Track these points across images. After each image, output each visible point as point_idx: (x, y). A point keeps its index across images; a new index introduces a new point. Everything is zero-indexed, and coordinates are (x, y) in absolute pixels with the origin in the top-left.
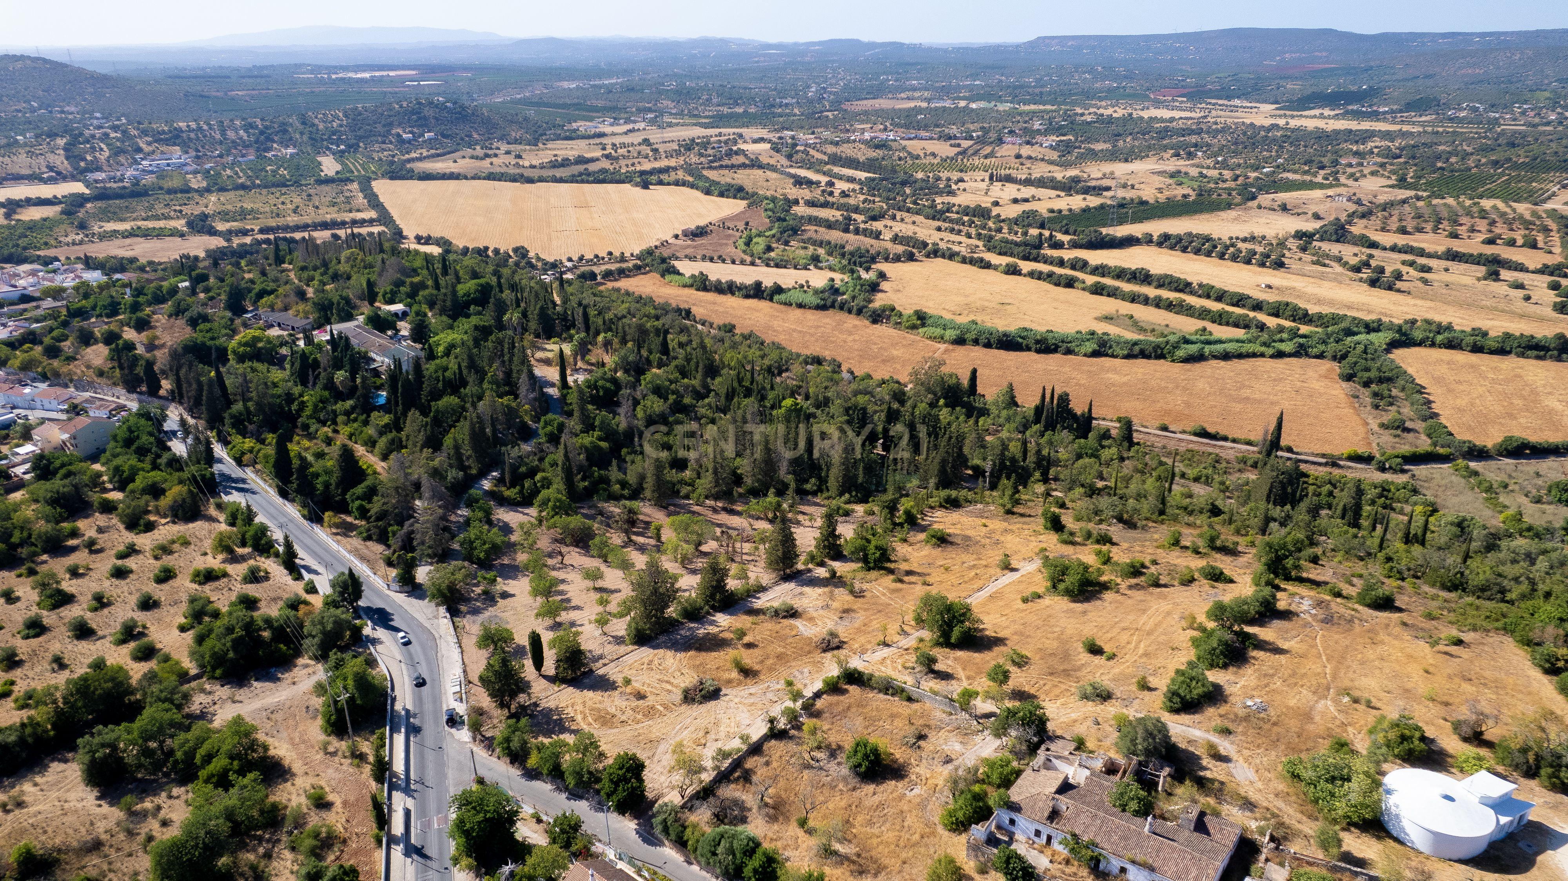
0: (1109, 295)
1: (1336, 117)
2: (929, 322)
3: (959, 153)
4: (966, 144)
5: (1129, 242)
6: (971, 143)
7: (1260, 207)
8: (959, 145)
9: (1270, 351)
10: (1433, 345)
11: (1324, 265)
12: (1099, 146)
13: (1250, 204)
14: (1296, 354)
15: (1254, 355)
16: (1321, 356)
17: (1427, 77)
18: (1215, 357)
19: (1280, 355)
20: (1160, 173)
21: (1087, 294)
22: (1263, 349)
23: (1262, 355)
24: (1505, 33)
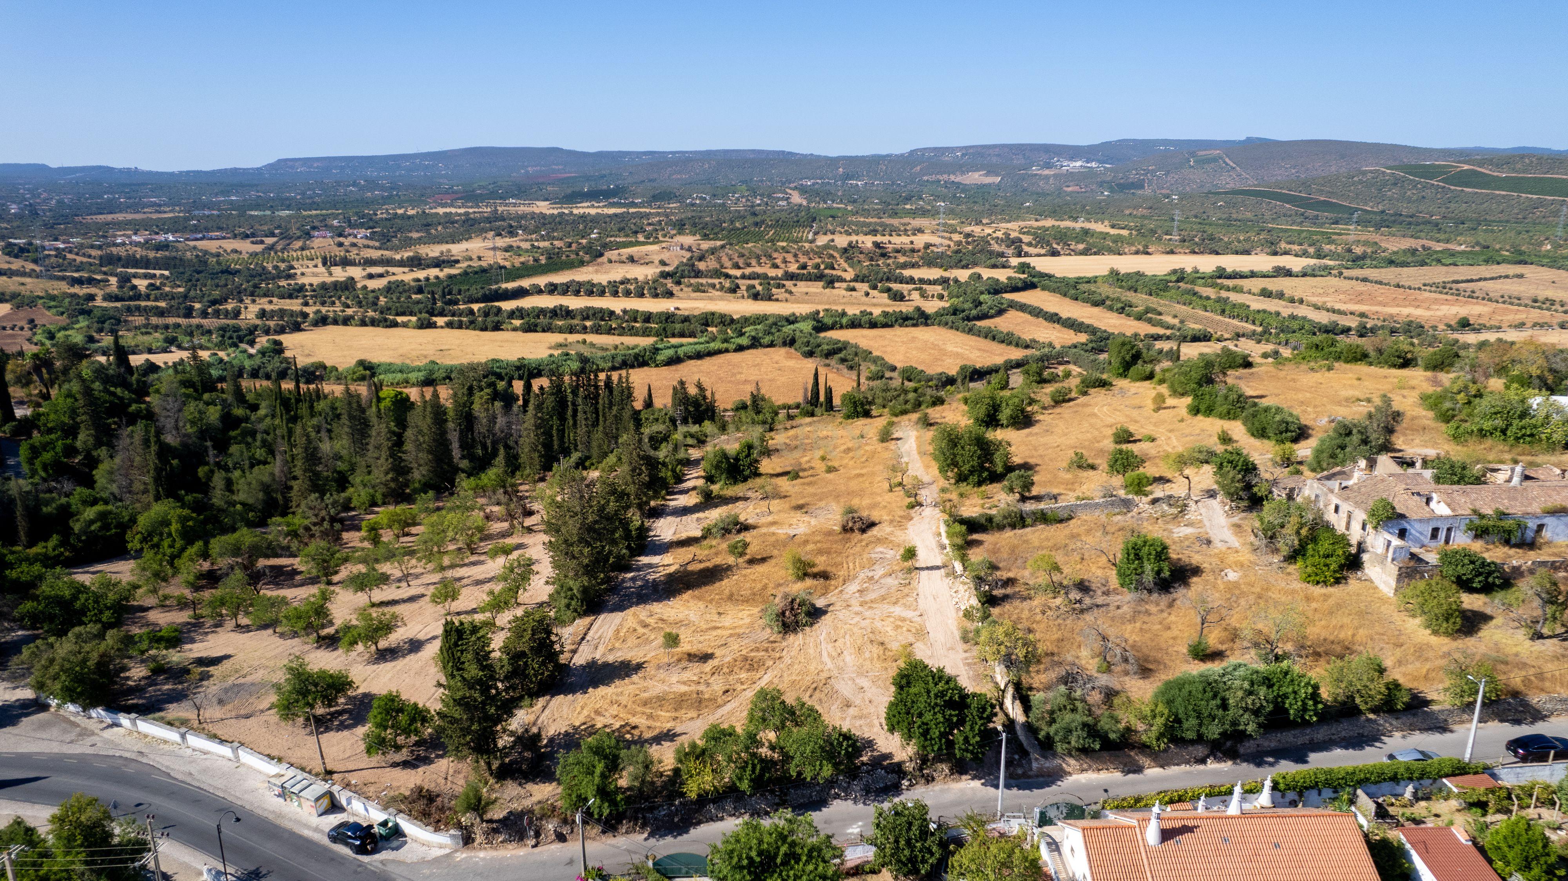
0: (544, 331)
1: (605, 206)
2: (378, 371)
3: (266, 248)
4: (270, 241)
5: (521, 293)
6: (275, 239)
7: (610, 261)
8: (262, 242)
9: (732, 347)
10: (841, 327)
11: (704, 292)
12: (415, 235)
13: (600, 260)
14: (752, 346)
15: (719, 352)
16: (771, 345)
17: (650, 181)
18: (690, 358)
19: (740, 349)
20: (494, 249)
21: (520, 333)
22: (725, 345)
23: (727, 351)
24: (687, 152)
